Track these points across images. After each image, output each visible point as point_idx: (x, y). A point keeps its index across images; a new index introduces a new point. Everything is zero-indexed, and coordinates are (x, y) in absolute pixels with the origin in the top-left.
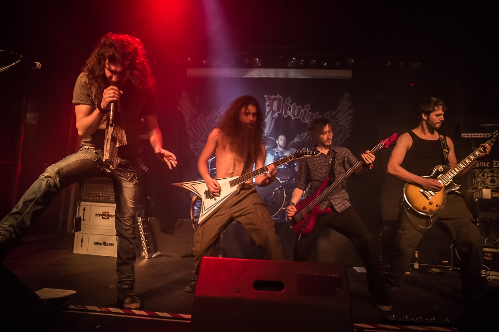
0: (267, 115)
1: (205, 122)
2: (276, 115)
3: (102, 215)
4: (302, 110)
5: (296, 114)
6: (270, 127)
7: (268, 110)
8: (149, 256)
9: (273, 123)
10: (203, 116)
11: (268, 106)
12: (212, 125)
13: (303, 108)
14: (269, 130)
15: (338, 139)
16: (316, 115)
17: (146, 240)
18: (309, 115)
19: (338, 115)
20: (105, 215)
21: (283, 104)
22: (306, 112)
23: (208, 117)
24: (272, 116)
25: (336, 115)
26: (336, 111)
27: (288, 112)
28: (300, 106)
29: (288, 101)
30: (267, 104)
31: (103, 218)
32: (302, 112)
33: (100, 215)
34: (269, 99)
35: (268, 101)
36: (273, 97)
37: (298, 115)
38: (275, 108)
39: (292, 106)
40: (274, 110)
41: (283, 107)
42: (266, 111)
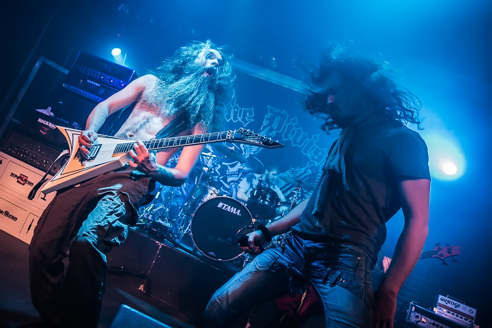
0: (263, 130)
2: (273, 134)
3: (18, 178)
4: (308, 139)
5: (298, 142)
7: (265, 124)
11: (267, 119)
13: (310, 137)
18: (314, 148)
20: (22, 179)
21: (286, 124)
22: (311, 143)
24: (268, 133)
27: (290, 135)
28: (306, 133)
29: (294, 121)
30: (267, 116)
31: (18, 182)
32: (307, 141)
33: (16, 176)
34: (272, 111)
35: (270, 114)
36: (277, 111)
37: (300, 144)
38: (275, 126)
39: (297, 130)
40: (273, 128)
41: (285, 127)
42: (263, 125)
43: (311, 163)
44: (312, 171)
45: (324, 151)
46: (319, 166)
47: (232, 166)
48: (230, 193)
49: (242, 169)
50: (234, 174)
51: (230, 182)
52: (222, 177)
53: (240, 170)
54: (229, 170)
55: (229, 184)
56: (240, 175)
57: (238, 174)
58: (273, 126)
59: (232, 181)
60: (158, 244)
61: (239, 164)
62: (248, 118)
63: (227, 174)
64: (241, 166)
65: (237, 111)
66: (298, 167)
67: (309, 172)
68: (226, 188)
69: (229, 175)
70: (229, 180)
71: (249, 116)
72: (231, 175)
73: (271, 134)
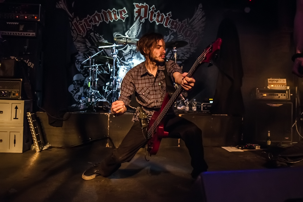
0: (136, 20)
1: (81, 25)
2: (143, 20)
6: (138, 30)
7: (136, 16)
8: (40, 149)
9: (141, 28)
10: (78, 19)
11: (136, 12)
12: (87, 28)
13: (166, 15)
14: (137, 33)
15: (194, 42)
16: (176, 22)
17: (36, 134)
19: (193, 22)
21: (149, 11)
22: (168, 19)
23: (83, 20)
24: (140, 21)
25: (192, 22)
26: (192, 18)
27: (153, 18)
28: (163, 13)
29: (153, 8)
30: (135, 10)
32: (165, 18)
34: (137, 6)
35: (137, 8)
36: (140, 5)
37: (161, 21)
38: (142, 14)
39: (157, 13)
40: (142, 16)
41: (149, 13)
42: (135, 17)
43: (171, 31)
44: (174, 36)
45: (177, 21)
46: (177, 31)
47: (125, 49)
48: (130, 66)
49: (131, 49)
50: (128, 54)
51: (127, 60)
52: (121, 59)
53: (131, 50)
54: (124, 53)
55: (127, 61)
56: (132, 53)
57: (130, 53)
58: (141, 15)
59: (129, 59)
60: (107, 114)
61: (129, 47)
62: (124, 16)
63: (124, 55)
64: (130, 47)
65: (116, 13)
66: (165, 36)
67: (172, 37)
68: (126, 64)
69: (125, 56)
70: (126, 58)
71: (124, 13)
72: (126, 55)
73: (142, 21)
